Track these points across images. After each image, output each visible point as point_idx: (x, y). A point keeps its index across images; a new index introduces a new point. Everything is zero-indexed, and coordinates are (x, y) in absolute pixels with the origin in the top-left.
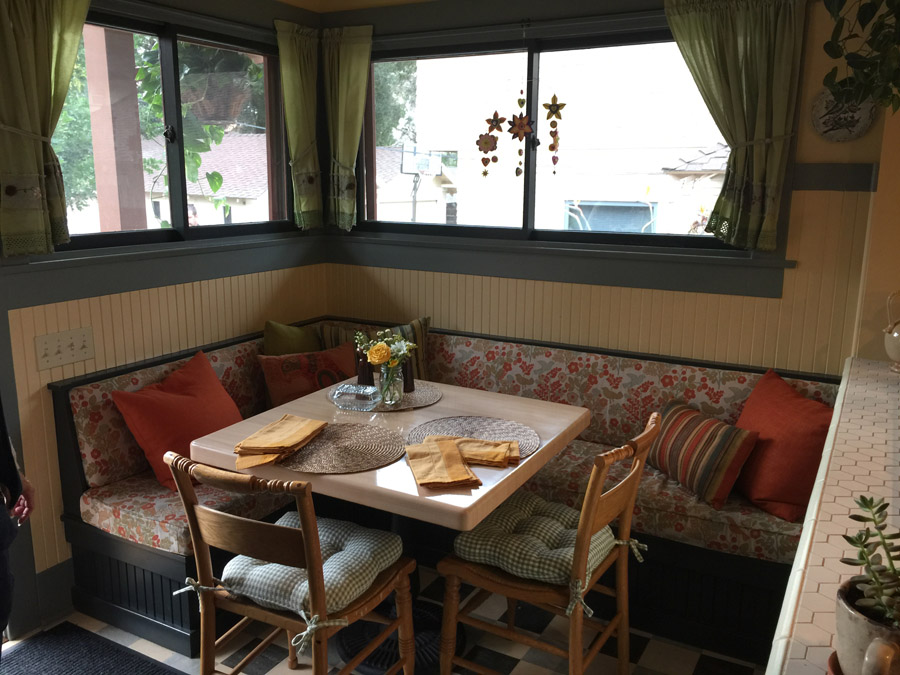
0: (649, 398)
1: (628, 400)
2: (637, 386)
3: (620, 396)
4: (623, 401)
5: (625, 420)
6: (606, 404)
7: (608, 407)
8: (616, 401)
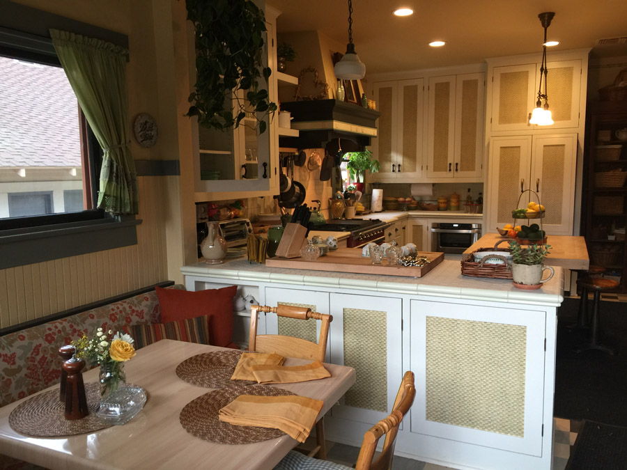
0: (44, 358)
1: (28, 369)
2: (30, 353)
3: (20, 369)
4: (25, 371)
5: (30, 387)
6: (11, 383)
7: (13, 385)
8: (18, 375)
